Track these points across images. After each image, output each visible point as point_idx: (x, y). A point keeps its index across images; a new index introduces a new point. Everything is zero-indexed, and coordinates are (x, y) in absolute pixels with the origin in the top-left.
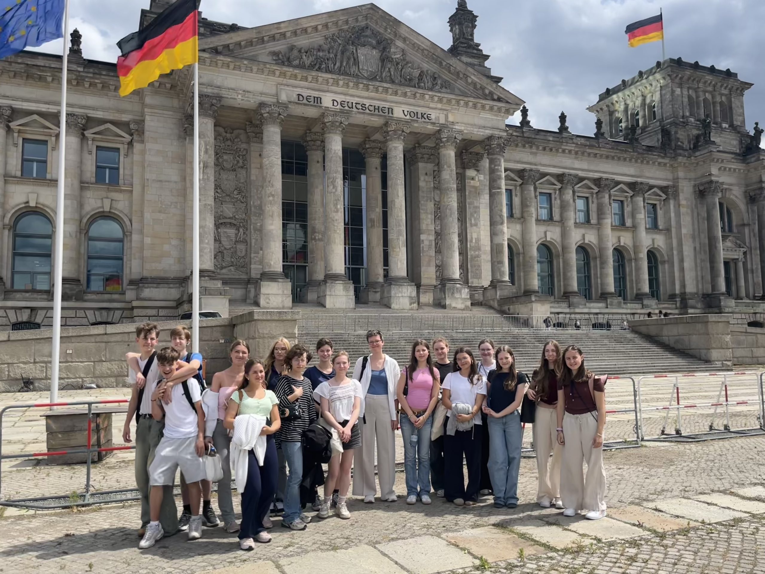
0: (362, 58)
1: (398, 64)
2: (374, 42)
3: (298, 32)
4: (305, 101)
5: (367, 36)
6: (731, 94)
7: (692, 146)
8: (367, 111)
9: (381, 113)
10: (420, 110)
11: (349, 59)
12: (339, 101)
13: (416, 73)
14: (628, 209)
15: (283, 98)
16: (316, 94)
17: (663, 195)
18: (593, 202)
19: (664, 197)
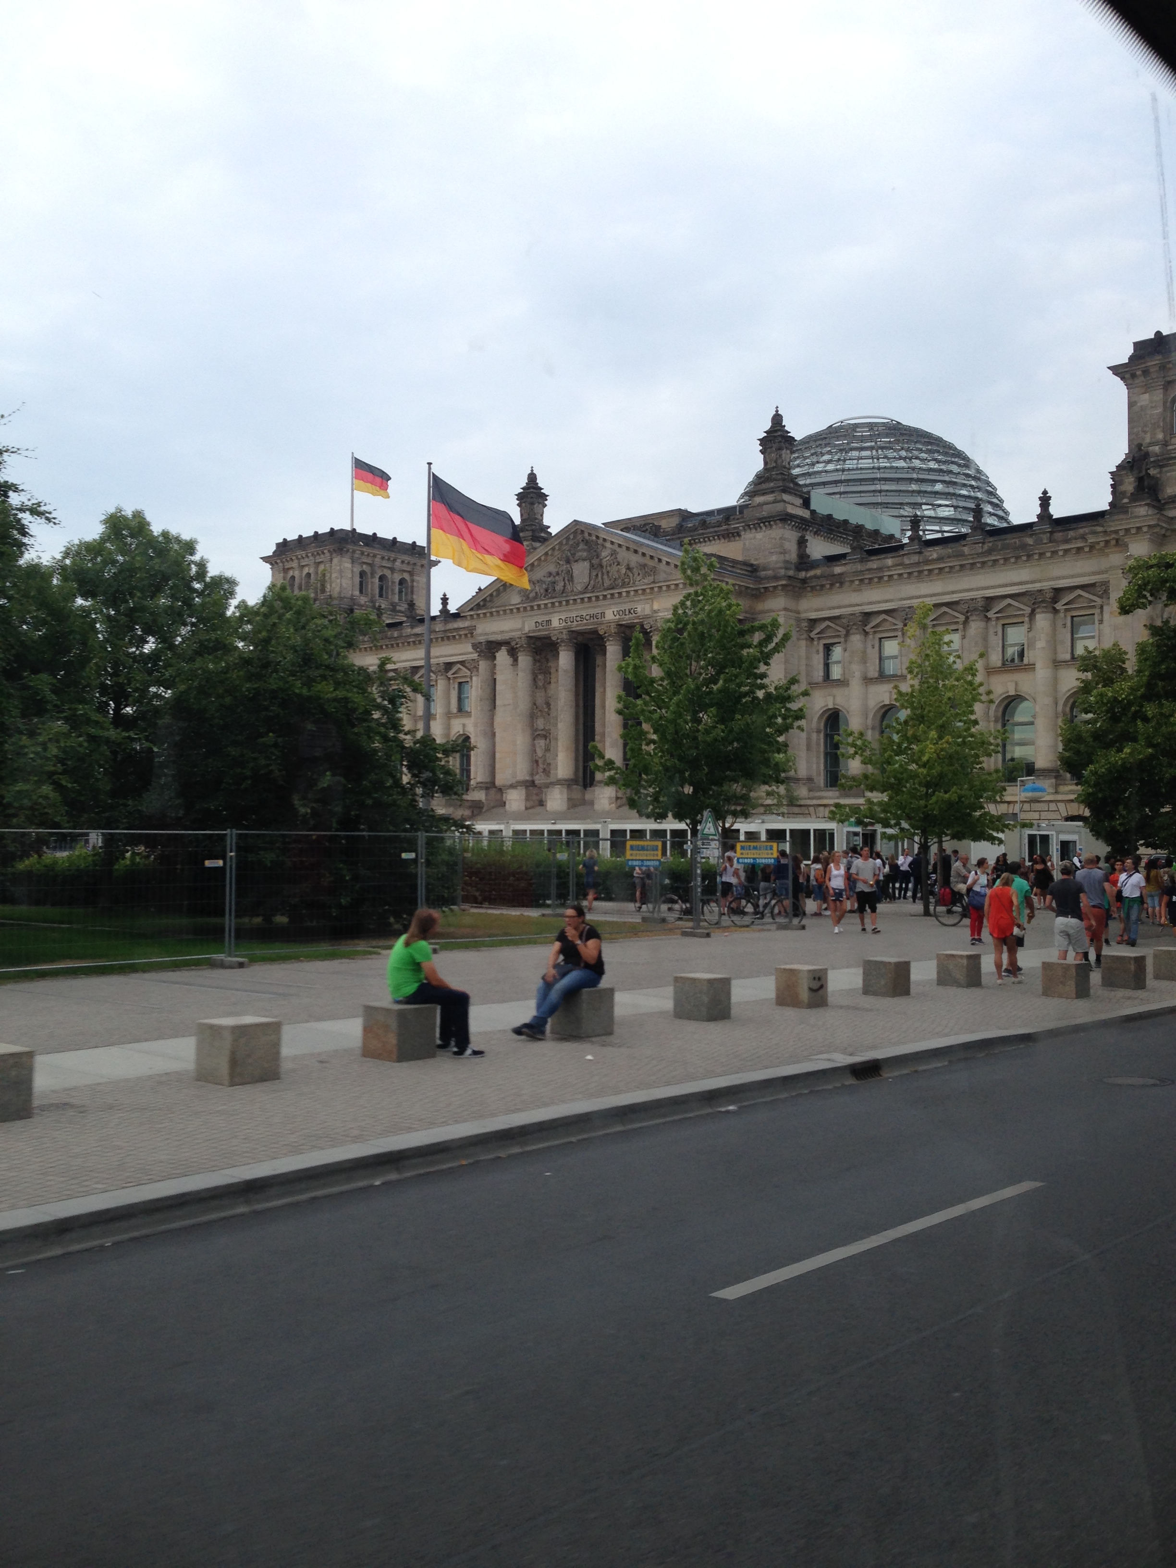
0: (576, 573)
1: (607, 567)
2: (585, 554)
4: (541, 627)
5: (580, 550)
8: (585, 621)
9: (596, 620)
10: (626, 607)
11: (564, 579)
12: (563, 618)
13: (623, 570)
14: (1030, 635)
15: (527, 629)
16: (546, 618)
18: (963, 637)
19: (1099, 601)
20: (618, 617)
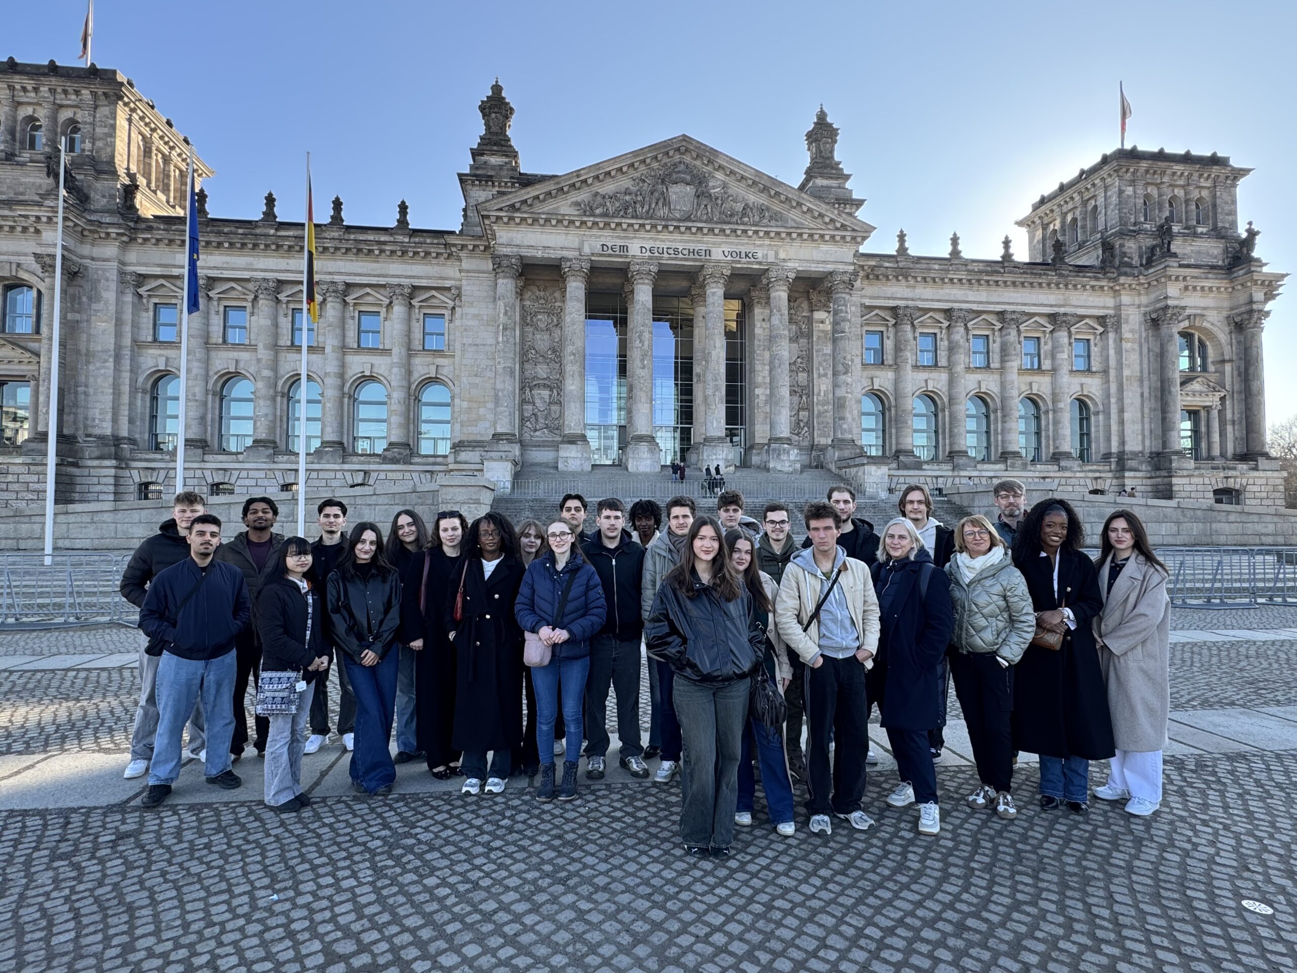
0: (674, 197)
1: (717, 198)
2: (688, 178)
3: (601, 177)
5: (679, 172)
6: (1215, 187)
7: (1144, 262)
8: (681, 256)
9: (697, 256)
10: (743, 249)
11: (658, 200)
12: (648, 247)
13: (739, 207)
14: (1046, 348)
15: (587, 250)
16: (620, 242)
17: (1098, 327)
18: (994, 342)
19: (1101, 329)
20: (729, 258)
